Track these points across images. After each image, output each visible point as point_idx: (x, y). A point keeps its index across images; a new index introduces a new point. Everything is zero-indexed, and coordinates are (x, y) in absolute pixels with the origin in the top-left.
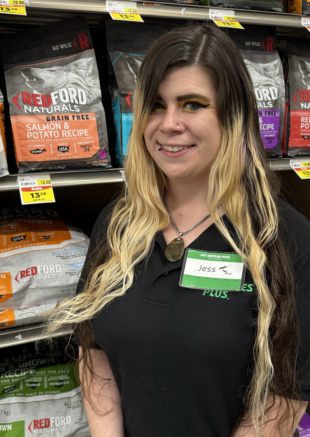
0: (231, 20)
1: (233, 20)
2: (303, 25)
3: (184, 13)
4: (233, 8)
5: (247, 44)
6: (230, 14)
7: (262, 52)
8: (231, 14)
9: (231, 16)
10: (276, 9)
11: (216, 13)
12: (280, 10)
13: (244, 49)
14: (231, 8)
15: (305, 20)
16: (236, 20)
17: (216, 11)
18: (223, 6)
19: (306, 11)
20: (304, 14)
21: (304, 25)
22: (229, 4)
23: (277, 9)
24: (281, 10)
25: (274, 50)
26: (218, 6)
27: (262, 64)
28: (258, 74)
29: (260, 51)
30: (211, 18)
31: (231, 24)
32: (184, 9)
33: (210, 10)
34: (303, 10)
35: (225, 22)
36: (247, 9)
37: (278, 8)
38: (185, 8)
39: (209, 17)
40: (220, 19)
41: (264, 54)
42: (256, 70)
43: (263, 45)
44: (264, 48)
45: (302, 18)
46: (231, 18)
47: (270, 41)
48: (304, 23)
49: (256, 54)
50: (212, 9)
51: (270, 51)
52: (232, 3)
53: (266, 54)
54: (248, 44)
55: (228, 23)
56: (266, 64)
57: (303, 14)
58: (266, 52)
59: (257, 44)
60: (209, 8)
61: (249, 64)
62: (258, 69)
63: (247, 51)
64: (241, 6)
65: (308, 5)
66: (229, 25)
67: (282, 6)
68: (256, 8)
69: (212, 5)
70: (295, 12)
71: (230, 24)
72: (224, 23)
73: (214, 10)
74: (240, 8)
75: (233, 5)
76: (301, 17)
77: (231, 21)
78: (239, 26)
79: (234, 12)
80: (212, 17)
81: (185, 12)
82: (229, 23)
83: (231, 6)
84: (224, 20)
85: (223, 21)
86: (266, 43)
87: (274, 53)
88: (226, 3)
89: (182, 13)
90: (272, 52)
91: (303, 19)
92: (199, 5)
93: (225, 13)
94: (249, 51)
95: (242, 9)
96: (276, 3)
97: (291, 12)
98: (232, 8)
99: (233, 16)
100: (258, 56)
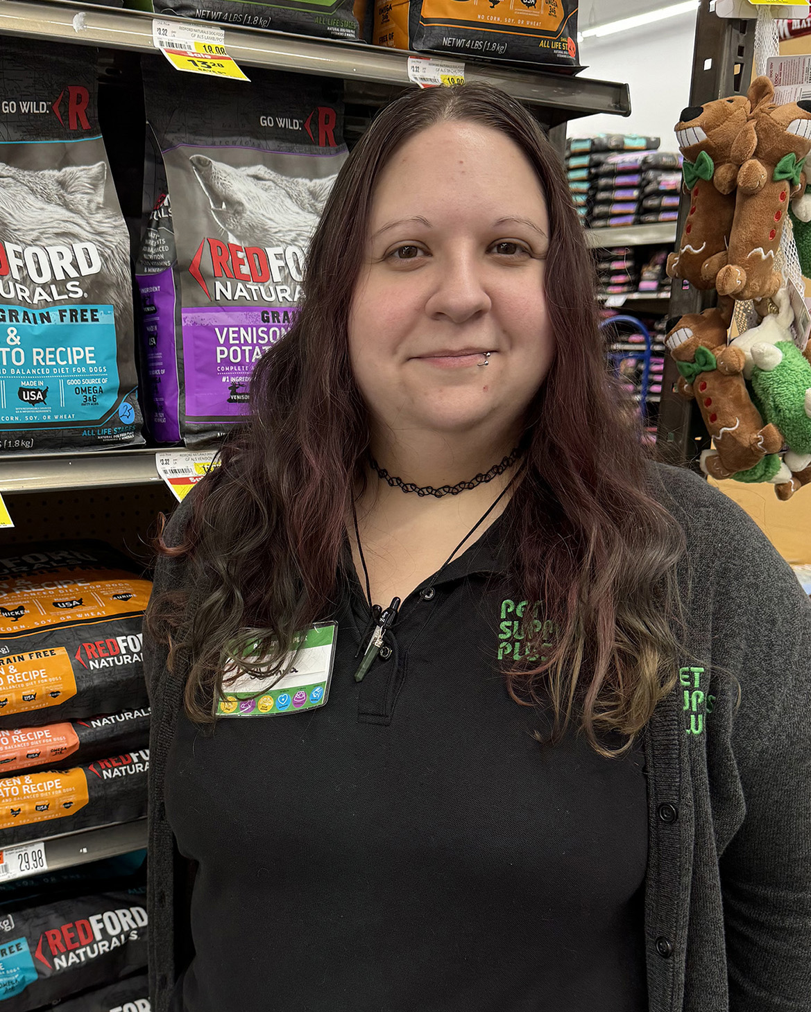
0: (215, 53)
1: (219, 55)
2: (412, 78)
3: (81, 28)
4: (222, 20)
5: (264, 123)
6: (211, 36)
7: (307, 147)
8: (213, 39)
9: (214, 44)
10: (338, 30)
11: (173, 32)
12: (350, 34)
13: (258, 138)
14: (213, 20)
15: (418, 65)
16: (227, 56)
17: (172, 27)
18: (192, 13)
19: (418, 42)
20: (414, 50)
21: (416, 78)
22: (208, 8)
23: (343, 32)
24: (353, 36)
25: (338, 144)
26: (178, 11)
27: (306, 181)
28: (296, 209)
29: (301, 143)
30: (157, 46)
31: (214, 65)
32: (79, 17)
33: (155, 23)
34: (412, 39)
35: (195, 60)
36: (259, 26)
37: (345, 28)
38: (82, 14)
39: (152, 41)
40: (183, 50)
41: (312, 153)
42: (290, 197)
43: (307, 126)
44: (311, 135)
45: (410, 59)
46: (214, 50)
47: (327, 117)
48: (415, 73)
49: (290, 151)
50: (160, 21)
51: (327, 144)
52: (217, 5)
53: (315, 154)
54: (266, 122)
55: (204, 63)
56: (317, 181)
57: (412, 49)
58: (318, 147)
59: (292, 125)
60: (151, 18)
61: (271, 178)
62: (294, 194)
63: (263, 143)
64: (242, 18)
65: (425, 25)
66: (209, 67)
67: (357, 24)
68: (285, 26)
69: (162, 8)
70: (391, 42)
71: (211, 65)
72: (193, 61)
73: (167, 23)
74: (241, 24)
75: (220, 13)
76: (406, 56)
77: (213, 58)
78: (234, 72)
79: (223, 32)
80: (161, 43)
81: (83, 24)
82: (209, 62)
83: (214, 15)
84: (193, 53)
85: (193, 55)
86: (315, 122)
87: (338, 152)
88: (200, 7)
89: (75, 28)
90: (333, 149)
91: (411, 62)
92: (123, 8)
93: (197, 34)
94: (272, 144)
95: (246, 25)
96: (338, 14)
97: (383, 41)
98: (217, 20)
99: (221, 44)
100: (293, 157)
